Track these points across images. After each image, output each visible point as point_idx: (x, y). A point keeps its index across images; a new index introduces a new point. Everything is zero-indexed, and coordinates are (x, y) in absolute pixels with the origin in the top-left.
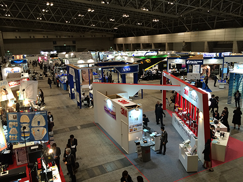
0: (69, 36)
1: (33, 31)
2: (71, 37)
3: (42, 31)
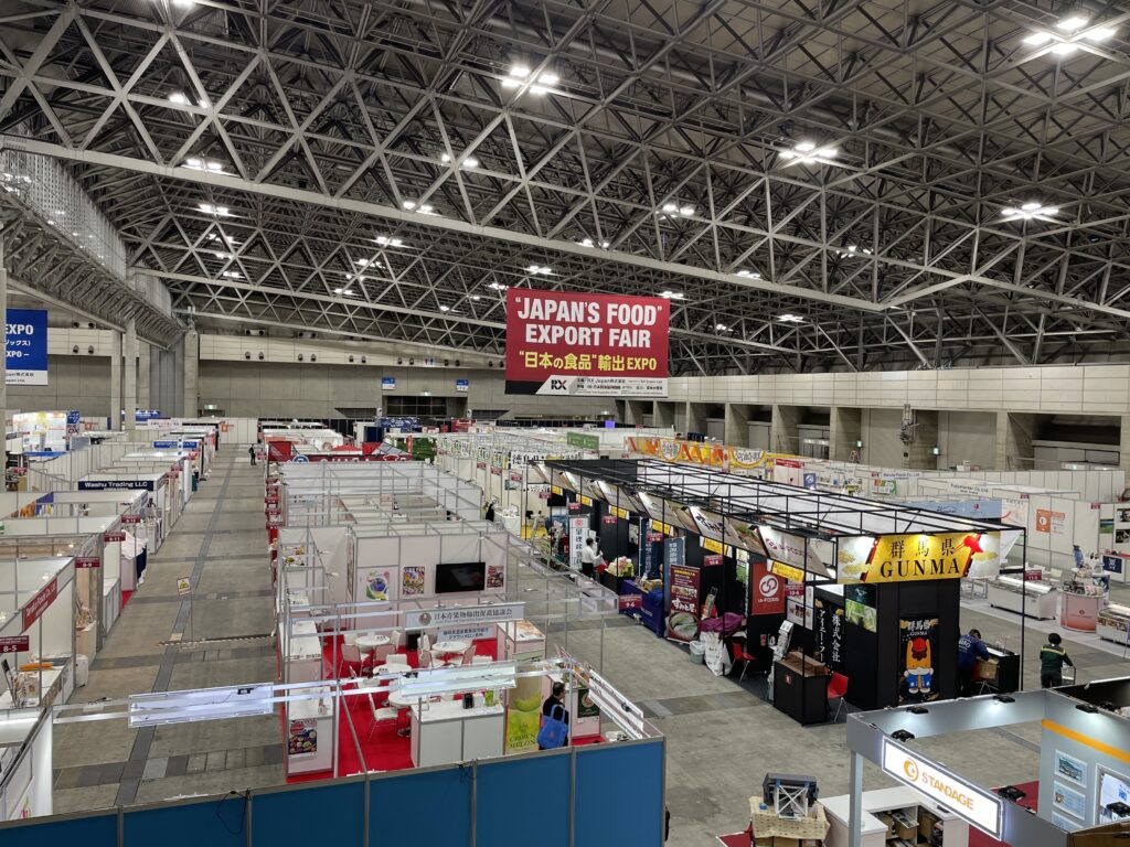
0: (446, 362)
1: (314, 335)
2: (451, 366)
3: (347, 338)
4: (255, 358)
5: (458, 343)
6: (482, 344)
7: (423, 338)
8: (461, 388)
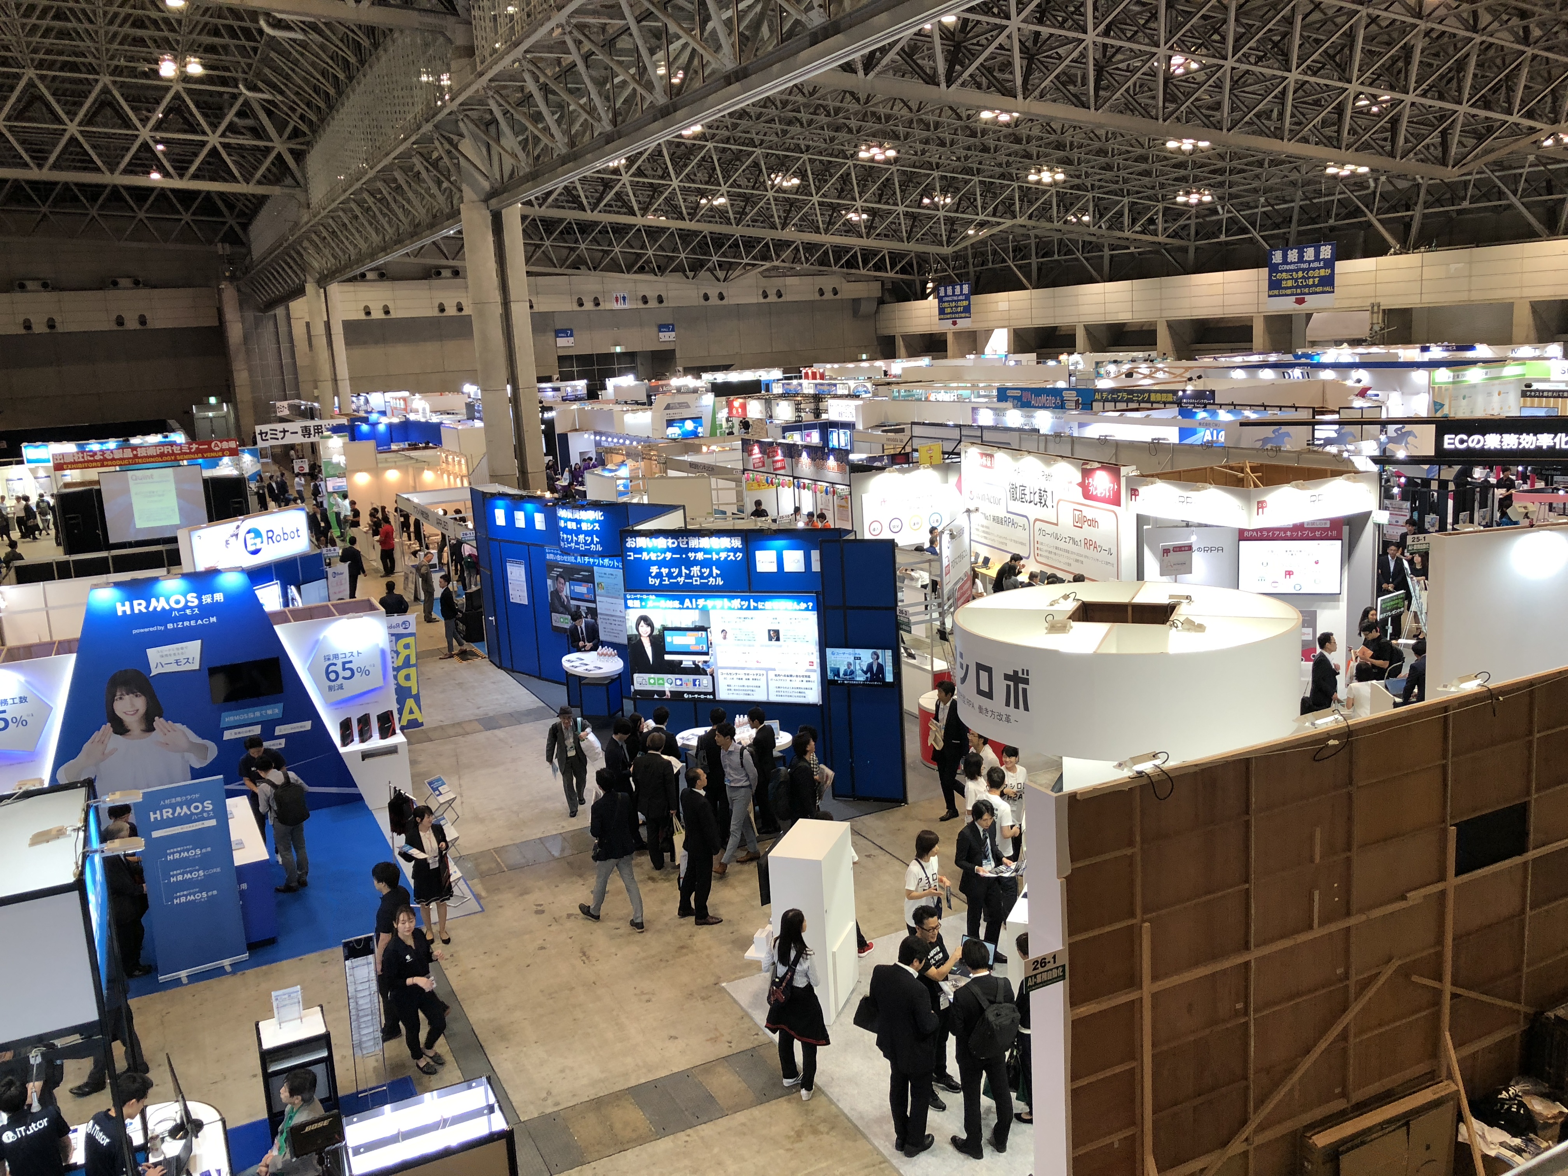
4: (377, 314)
5: (662, 269)
6: (696, 267)
7: (615, 267)
8: (667, 336)
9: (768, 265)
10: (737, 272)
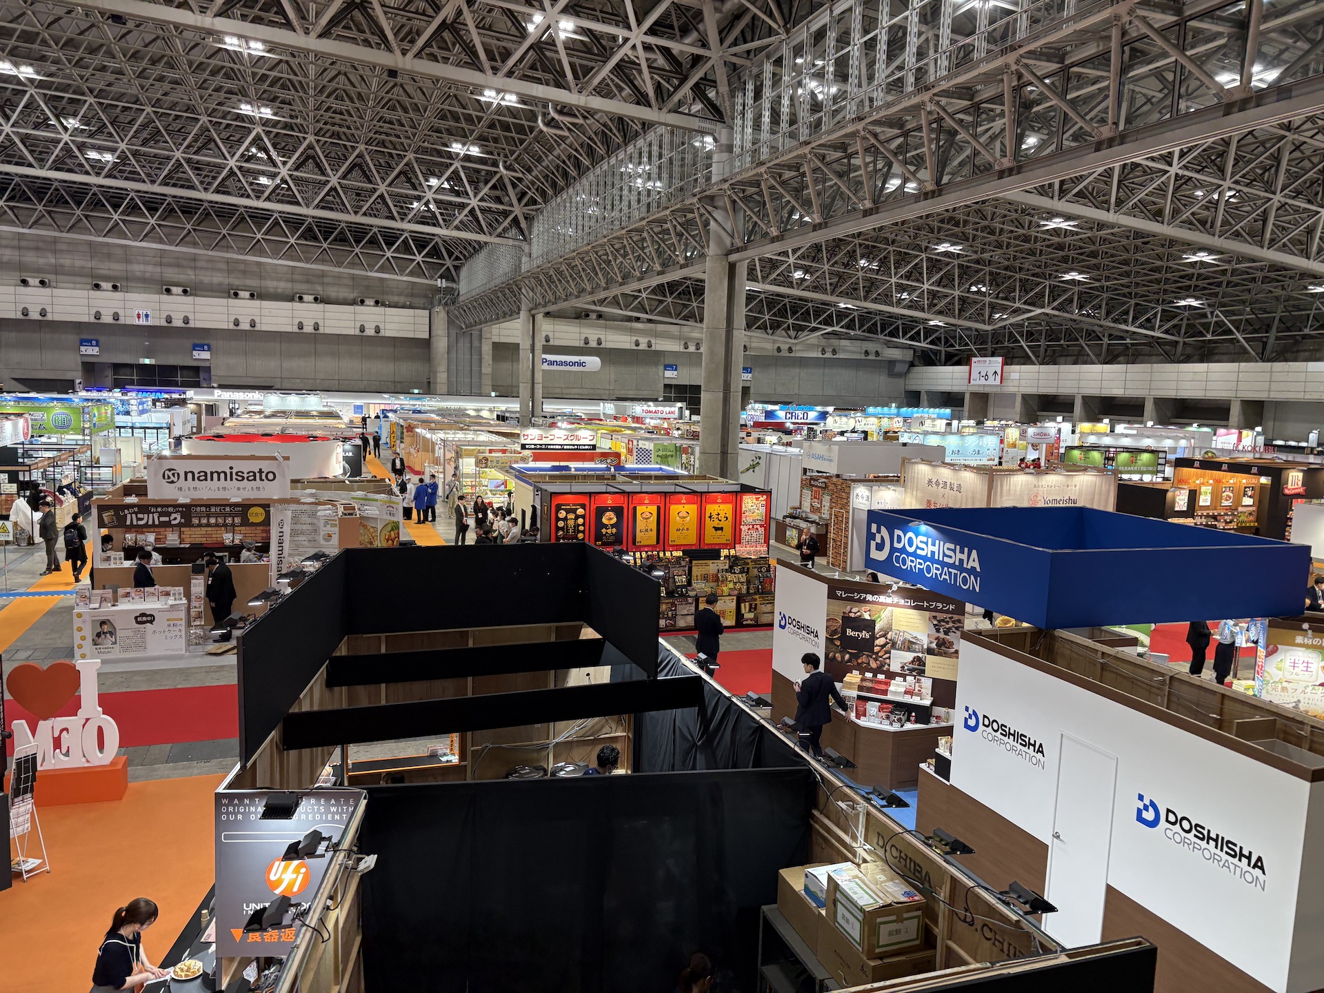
9: (830, 329)
10: (806, 333)
